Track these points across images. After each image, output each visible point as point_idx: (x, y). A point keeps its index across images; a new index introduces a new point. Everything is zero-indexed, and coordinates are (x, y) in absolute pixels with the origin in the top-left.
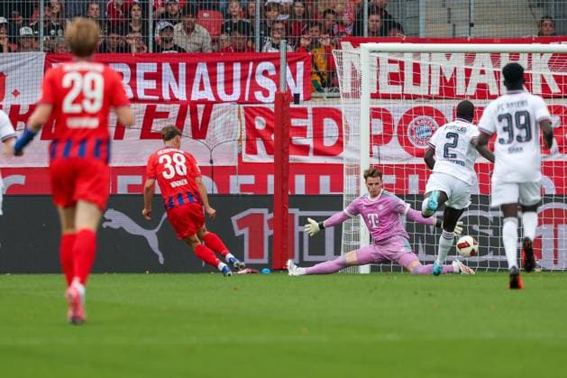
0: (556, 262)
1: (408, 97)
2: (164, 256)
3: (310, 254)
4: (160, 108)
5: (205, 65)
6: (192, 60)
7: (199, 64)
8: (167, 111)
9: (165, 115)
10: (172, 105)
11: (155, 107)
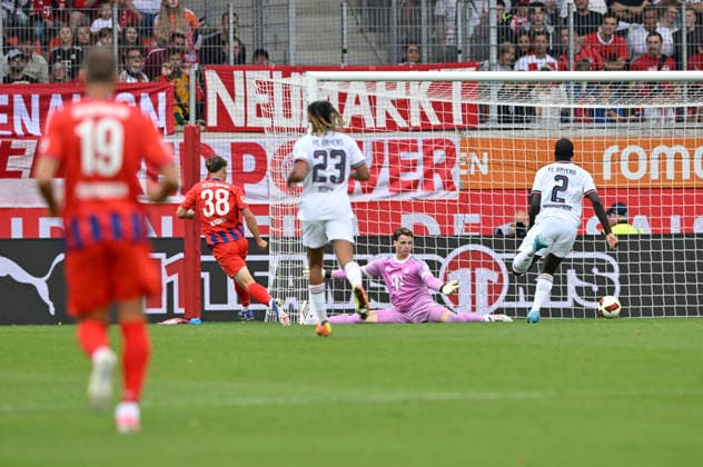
0: (474, 309)
1: (280, 130)
2: (54, 306)
3: (212, 302)
4: (15, 144)
5: (59, 96)
6: (45, 92)
7: (54, 95)
8: (23, 147)
9: (21, 152)
10: (28, 141)
11: (10, 143)
